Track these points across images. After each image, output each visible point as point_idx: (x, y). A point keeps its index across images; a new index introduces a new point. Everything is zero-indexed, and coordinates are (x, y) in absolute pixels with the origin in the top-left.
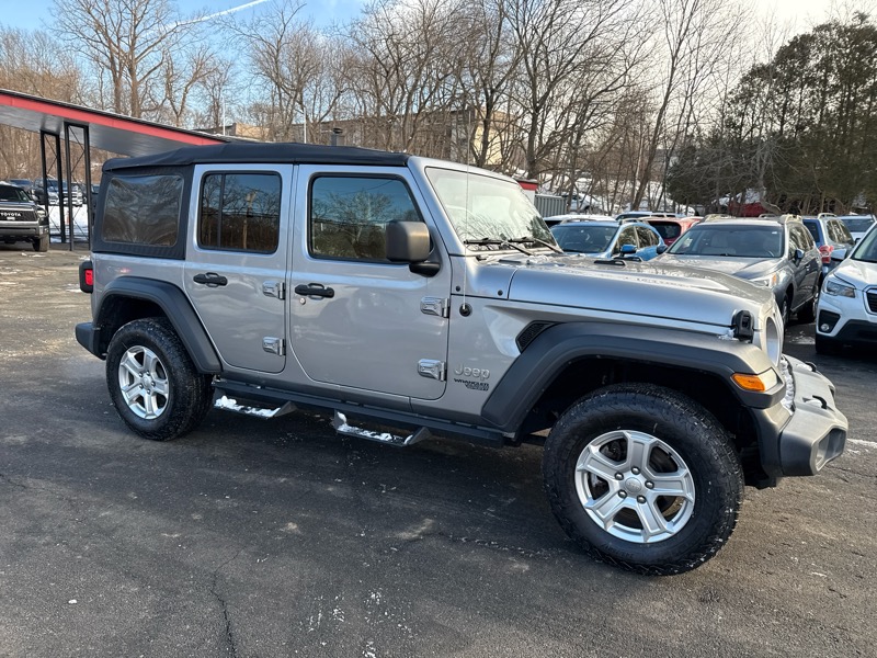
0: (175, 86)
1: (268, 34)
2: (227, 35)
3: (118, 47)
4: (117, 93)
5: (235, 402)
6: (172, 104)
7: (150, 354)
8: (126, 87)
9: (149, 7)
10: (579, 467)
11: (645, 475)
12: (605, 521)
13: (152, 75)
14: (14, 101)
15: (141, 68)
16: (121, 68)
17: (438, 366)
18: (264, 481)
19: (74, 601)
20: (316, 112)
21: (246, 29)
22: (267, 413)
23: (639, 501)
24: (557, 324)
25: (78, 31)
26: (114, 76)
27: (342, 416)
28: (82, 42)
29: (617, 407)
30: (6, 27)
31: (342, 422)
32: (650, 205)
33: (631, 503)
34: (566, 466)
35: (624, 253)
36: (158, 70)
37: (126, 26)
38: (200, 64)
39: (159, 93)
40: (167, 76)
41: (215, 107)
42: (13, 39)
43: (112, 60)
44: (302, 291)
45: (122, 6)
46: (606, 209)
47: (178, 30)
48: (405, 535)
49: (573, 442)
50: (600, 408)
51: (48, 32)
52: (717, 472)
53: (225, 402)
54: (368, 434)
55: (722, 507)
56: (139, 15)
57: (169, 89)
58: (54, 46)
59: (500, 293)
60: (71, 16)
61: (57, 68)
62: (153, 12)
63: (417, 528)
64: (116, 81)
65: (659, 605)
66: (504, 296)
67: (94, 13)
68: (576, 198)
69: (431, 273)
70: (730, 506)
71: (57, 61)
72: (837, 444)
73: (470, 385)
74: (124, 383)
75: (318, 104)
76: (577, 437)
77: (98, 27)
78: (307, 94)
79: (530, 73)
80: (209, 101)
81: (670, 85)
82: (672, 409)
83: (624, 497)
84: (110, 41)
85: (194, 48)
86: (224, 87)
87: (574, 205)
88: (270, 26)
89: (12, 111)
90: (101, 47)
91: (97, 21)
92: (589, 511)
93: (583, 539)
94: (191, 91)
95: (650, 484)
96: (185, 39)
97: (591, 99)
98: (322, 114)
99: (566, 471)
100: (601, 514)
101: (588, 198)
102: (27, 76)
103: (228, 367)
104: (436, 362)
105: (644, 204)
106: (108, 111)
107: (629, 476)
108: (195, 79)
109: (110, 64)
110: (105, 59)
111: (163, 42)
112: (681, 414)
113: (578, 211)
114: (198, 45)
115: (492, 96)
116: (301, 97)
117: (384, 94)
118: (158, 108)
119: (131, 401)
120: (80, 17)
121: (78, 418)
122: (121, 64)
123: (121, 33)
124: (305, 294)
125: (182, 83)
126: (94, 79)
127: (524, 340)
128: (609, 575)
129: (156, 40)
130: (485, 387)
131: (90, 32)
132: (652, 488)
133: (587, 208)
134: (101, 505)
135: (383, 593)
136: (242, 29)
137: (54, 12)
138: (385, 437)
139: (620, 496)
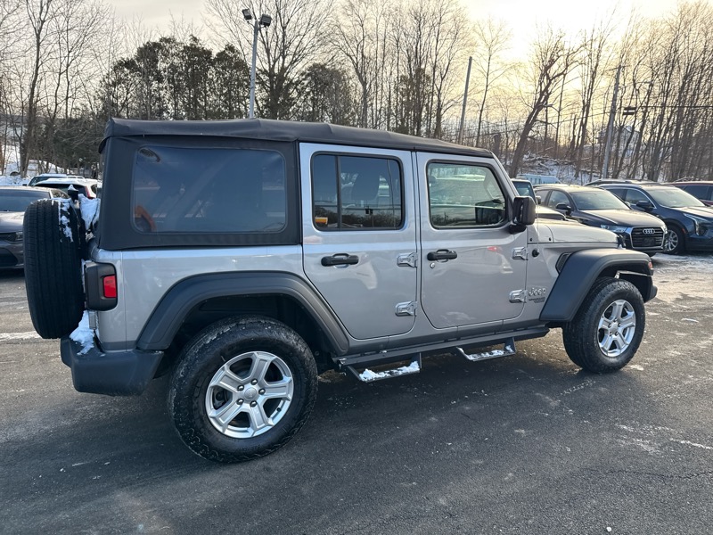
7: (266, 357)
10: (599, 328)
12: (607, 352)
22: (414, 367)
23: (616, 335)
44: (431, 257)
53: (368, 375)
59: (550, 239)
66: (552, 241)
74: (210, 408)
92: (601, 349)
95: (620, 324)
104: (521, 291)
107: (613, 323)
124: (436, 260)
127: (559, 266)
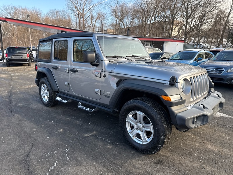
0: (93, 20)
1: (114, 5)
2: (103, 6)
3: (80, 12)
4: (80, 24)
5: (60, 98)
6: (92, 25)
7: (46, 86)
8: (82, 22)
9: (87, 1)
10: (127, 120)
11: (142, 124)
12: (133, 136)
13: (88, 18)
14: (50, 27)
15: (85, 17)
16: (80, 17)
17: (99, 91)
18: (64, 118)
19: (4, 142)
20: (127, 25)
21: (108, 4)
22: (65, 101)
23: (141, 131)
24: (125, 80)
25: (71, 9)
26: (79, 19)
27: (80, 103)
28: (72, 12)
29: (134, 104)
30: (56, 10)
31: (80, 105)
32: (223, 46)
33: (139, 132)
34: (124, 120)
35: (198, 60)
36: (89, 17)
37: (82, 6)
38: (99, 14)
39: (89, 23)
40: (91, 18)
41: (102, 25)
42: (58, 12)
43: (78, 15)
45: (81, 2)
46: (208, 47)
47: (94, 6)
48: (86, 135)
49: (125, 113)
50: (130, 104)
51: (65, 10)
52: (158, 125)
53: (58, 99)
54: (84, 108)
55: (160, 136)
56: (85, 4)
57: (91, 21)
58: (66, 13)
59: (112, 71)
60: (70, 5)
61: (67, 18)
62: (88, 3)
63: (90, 134)
64: (79, 20)
65: (141, 162)
66: (113, 72)
67: (75, 4)
68: (199, 44)
69: (97, 65)
70: (162, 136)
71: (67, 17)
72: (205, 120)
73: (106, 96)
74: (42, 93)
75: (127, 23)
76: (125, 112)
77: (76, 7)
78: (125, 20)
79: (186, 9)
80: (100, 24)
81: (231, 9)
82: (147, 105)
83: (138, 130)
84: (78, 10)
85: (98, 10)
86: (104, 20)
87: (198, 47)
88: (114, 3)
89: (50, 29)
90: (76, 12)
91: (75, 6)
92: (129, 133)
93: (128, 141)
94: (97, 22)
95: (144, 127)
96: (95, 8)
97: (204, 15)
98: (128, 25)
99: (124, 121)
100: (132, 134)
101: (203, 44)
102: (61, 21)
103: (60, 90)
104: (98, 90)
105: (221, 46)
106: (77, 29)
107: (139, 124)
108: (97, 18)
109: (78, 16)
110: (77, 15)
111: (90, 10)
112: (149, 107)
113: (200, 48)
114: (98, 9)
115: (174, 16)
116: (123, 21)
117: (144, 18)
118: (89, 26)
119: (43, 97)
120: (72, 6)
121: (36, 101)
122: (80, 16)
123: (81, 8)
124: (72, 71)
125: (95, 20)
126: (74, 20)
127: (118, 84)
128: (132, 152)
129: (89, 9)
130: (109, 97)
131: (74, 9)
132: (144, 128)
133: (203, 47)
134: (25, 121)
135: (70, 149)
136: (107, 4)
137: (66, 5)
138: (88, 109)
139: (137, 130)
